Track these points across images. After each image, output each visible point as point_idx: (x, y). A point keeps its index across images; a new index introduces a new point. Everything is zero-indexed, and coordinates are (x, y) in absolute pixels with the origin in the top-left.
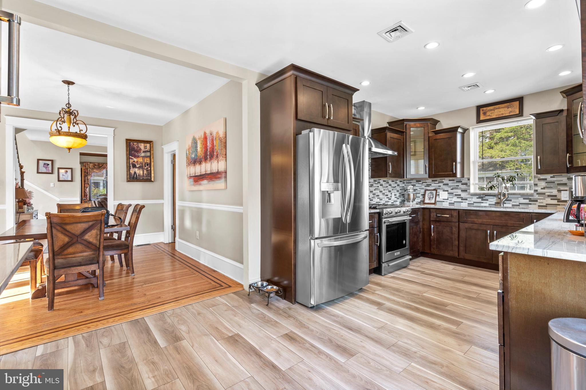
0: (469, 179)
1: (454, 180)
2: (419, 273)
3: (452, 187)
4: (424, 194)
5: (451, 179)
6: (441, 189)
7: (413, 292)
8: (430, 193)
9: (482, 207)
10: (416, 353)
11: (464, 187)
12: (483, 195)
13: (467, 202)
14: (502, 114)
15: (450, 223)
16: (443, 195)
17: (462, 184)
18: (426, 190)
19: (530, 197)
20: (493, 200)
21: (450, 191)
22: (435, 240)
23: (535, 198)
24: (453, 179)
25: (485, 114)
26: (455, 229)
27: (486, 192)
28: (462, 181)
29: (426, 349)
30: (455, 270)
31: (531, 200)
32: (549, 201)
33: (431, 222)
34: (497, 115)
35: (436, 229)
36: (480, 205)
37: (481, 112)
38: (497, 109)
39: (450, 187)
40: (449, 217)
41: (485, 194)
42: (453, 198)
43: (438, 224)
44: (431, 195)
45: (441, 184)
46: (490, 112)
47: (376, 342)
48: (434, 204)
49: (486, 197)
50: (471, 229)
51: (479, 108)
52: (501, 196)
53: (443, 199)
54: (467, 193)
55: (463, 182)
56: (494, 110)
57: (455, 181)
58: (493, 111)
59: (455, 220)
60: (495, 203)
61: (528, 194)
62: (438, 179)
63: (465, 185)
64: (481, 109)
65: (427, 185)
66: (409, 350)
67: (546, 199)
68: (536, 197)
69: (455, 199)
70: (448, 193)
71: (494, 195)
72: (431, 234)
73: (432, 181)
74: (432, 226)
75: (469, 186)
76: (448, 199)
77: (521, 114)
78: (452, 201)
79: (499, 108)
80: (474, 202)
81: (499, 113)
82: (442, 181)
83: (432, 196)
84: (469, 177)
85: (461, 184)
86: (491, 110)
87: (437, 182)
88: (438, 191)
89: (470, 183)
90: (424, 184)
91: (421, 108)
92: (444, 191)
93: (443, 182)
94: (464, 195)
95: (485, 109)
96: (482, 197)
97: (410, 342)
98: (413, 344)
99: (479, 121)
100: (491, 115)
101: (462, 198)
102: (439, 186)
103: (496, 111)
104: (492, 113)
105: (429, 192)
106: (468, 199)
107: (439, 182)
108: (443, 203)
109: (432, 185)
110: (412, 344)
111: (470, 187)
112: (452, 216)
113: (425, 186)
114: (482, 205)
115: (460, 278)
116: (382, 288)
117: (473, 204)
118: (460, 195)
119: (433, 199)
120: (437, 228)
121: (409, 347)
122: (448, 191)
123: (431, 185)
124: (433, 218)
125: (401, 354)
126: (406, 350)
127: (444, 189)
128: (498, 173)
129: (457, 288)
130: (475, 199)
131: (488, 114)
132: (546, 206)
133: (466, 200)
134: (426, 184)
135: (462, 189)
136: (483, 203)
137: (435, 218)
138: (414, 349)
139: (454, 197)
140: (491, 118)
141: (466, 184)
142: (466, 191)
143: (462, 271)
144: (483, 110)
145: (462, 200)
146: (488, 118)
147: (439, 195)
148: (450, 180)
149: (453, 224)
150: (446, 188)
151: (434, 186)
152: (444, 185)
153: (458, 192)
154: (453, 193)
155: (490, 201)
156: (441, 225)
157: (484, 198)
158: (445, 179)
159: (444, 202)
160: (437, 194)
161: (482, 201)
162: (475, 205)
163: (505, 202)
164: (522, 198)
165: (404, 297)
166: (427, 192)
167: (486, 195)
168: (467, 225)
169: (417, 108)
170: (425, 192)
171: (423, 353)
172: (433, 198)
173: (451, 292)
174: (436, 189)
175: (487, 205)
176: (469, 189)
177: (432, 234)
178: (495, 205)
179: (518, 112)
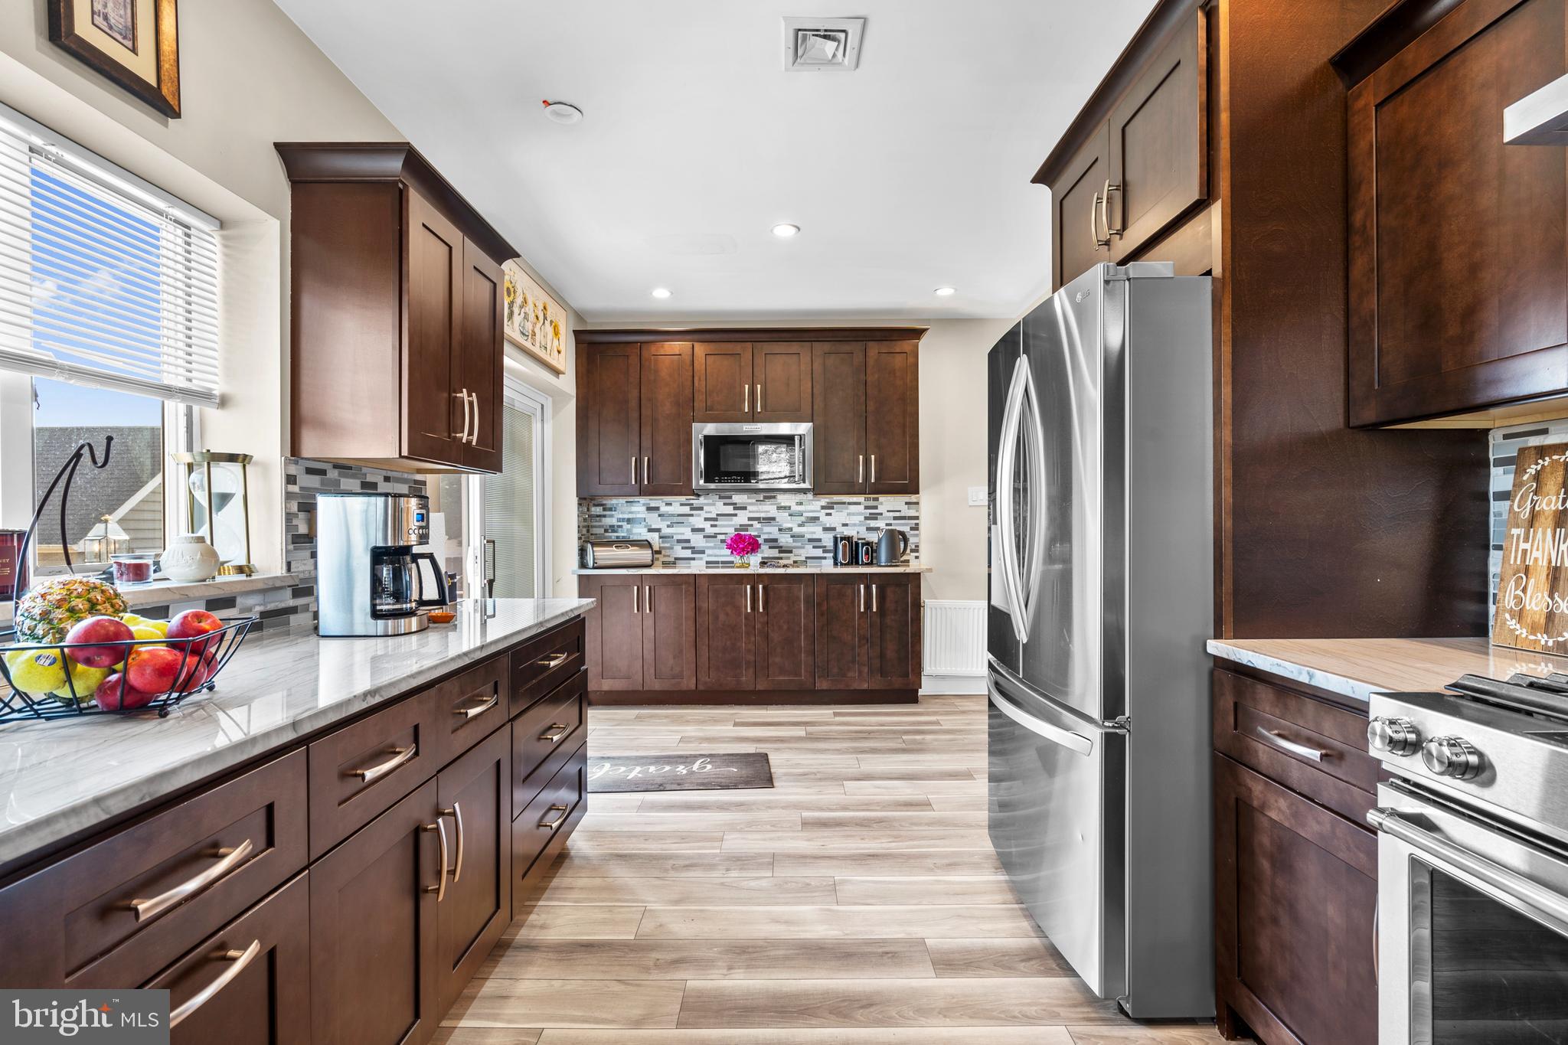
10: (728, 870)
29: (716, 884)
47: (804, 857)
66: (741, 869)
97: (753, 884)
98: (744, 884)
110: (746, 882)
121: (744, 874)
125: (746, 857)
126: (745, 867)
138: (734, 874)
171: (716, 875)
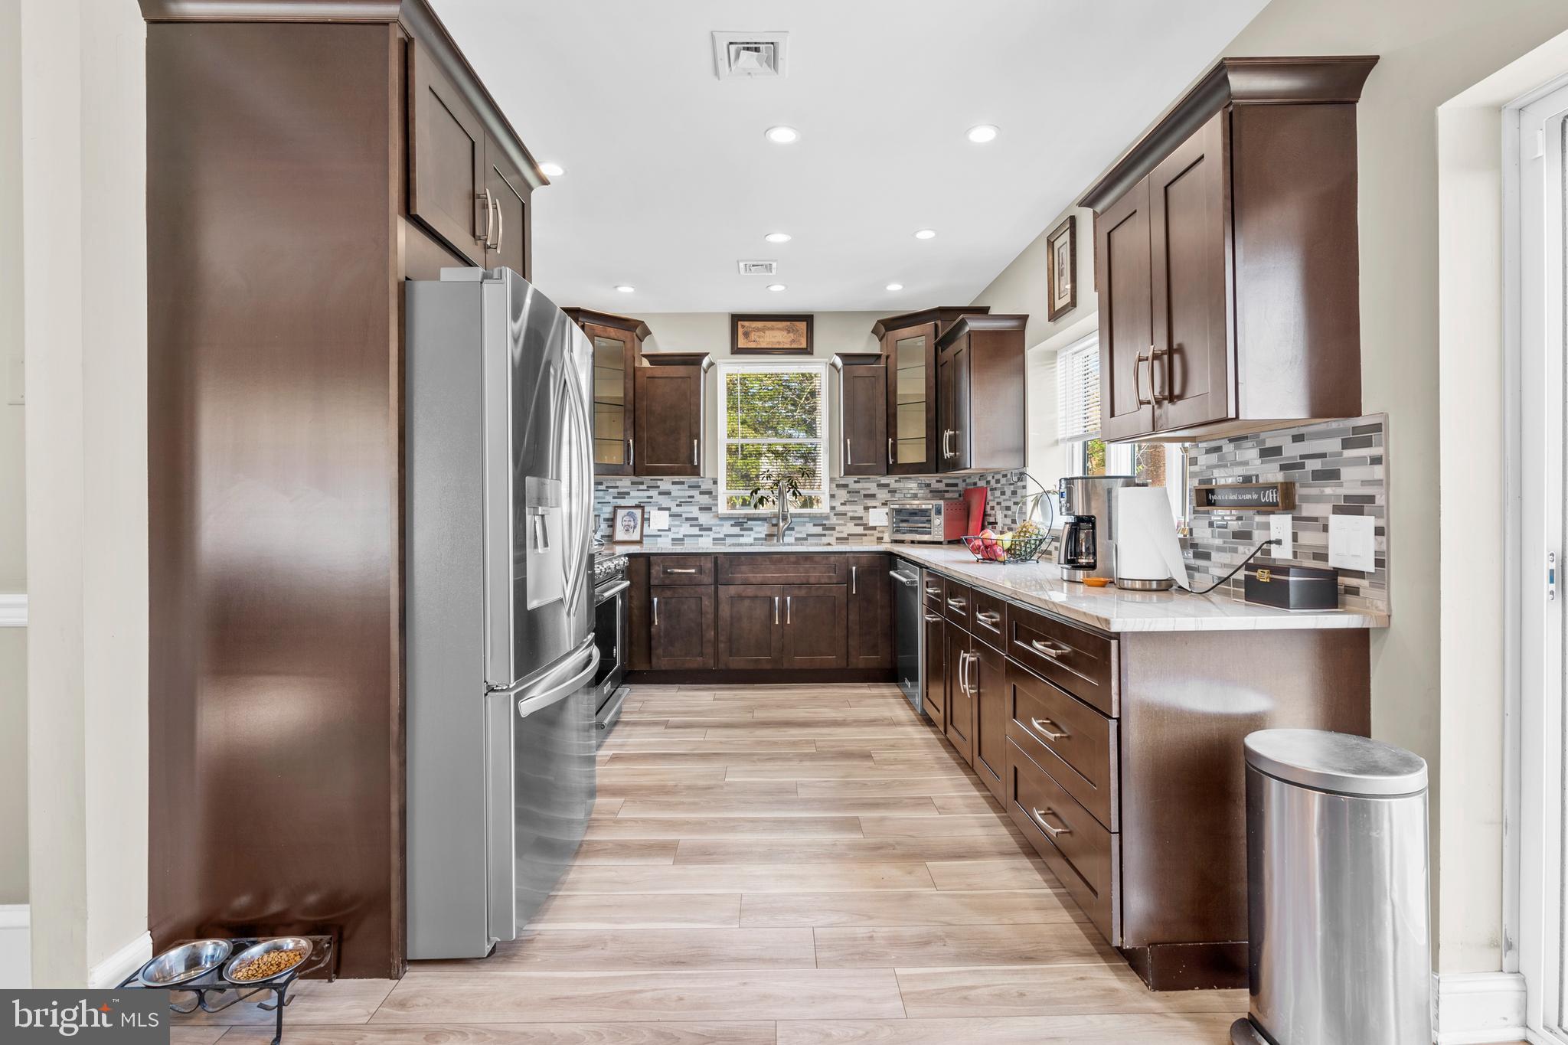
0: (715, 482)
1: (683, 483)
2: (661, 729)
3: (679, 500)
4: (612, 517)
5: (677, 480)
6: (653, 506)
7: (701, 783)
8: (629, 514)
9: (741, 545)
11: (705, 500)
12: (744, 518)
13: (712, 535)
14: (779, 343)
15: (698, 589)
16: (659, 520)
17: (702, 493)
18: (616, 508)
19: (825, 522)
20: (762, 529)
21: (675, 510)
22: (662, 634)
23: (832, 522)
24: (682, 480)
25: (746, 335)
26: (707, 603)
27: (750, 511)
28: (700, 487)
30: (719, 699)
31: (826, 528)
32: (852, 528)
33: (652, 591)
34: (768, 343)
35: (663, 607)
36: (737, 542)
37: (740, 331)
38: (769, 329)
39: (674, 499)
40: (695, 573)
41: (749, 516)
42: (681, 526)
43: (669, 593)
44: (630, 521)
45: (654, 493)
46: (757, 334)
48: (640, 542)
49: (749, 522)
50: (741, 598)
51: (736, 319)
52: (779, 519)
53: (659, 530)
54: (712, 515)
55: (704, 487)
56: (763, 330)
57: (686, 486)
58: (761, 333)
59: (708, 579)
60: (766, 535)
61: (823, 515)
62: (647, 479)
63: (707, 496)
64: (739, 322)
65: (619, 493)
67: (848, 524)
68: (834, 520)
69: (686, 529)
70: (670, 516)
71: (764, 519)
72: (650, 622)
73: (633, 483)
74: (656, 599)
75: (716, 498)
76: (669, 530)
77: (808, 351)
78: (678, 533)
79: (772, 329)
80: (726, 536)
81: (773, 340)
82: (657, 483)
83: (632, 524)
84: (715, 477)
85: (698, 492)
86: (758, 330)
87: (644, 487)
88: (647, 509)
89: (717, 490)
90: (610, 490)
91: (626, 290)
92: (660, 509)
93: (658, 487)
94: (705, 519)
95: (746, 324)
96: (741, 523)
99: (736, 350)
100: (758, 339)
101: (702, 525)
102: (649, 497)
103: (768, 333)
104: (759, 337)
105: (626, 511)
106: (713, 528)
107: (648, 487)
108: (659, 539)
109: (632, 494)
111: (717, 500)
112: (700, 570)
113: (614, 498)
114: (742, 540)
115: (747, 717)
116: (623, 799)
117: (724, 539)
118: (696, 519)
119: (635, 530)
120: (666, 603)
122: (669, 509)
123: (628, 494)
124: (656, 578)
127: (661, 505)
128: (768, 471)
129: (769, 741)
130: (728, 528)
131: (753, 336)
132: (847, 539)
133: (710, 529)
134: (616, 490)
135: (702, 504)
136: (743, 536)
137: (663, 578)
139: (683, 524)
140: (758, 347)
141: (709, 493)
142: (710, 509)
143: (734, 700)
144: (743, 326)
145: (700, 530)
146: (752, 345)
147: (649, 519)
148: (674, 483)
149: (703, 589)
150: (665, 501)
151: (636, 496)
152: (660, 494)
153: (692, 512)
154: (681, 516)
155: (757, 533)
156: (676, 595)
157: (745, 526)
158: (662, 480)
159: (660, 536)
160: (645, 516)
161: (742, 533)
162: (729, 541)
163: (786, 532)
164: (812, 524)
165: (694, 803)
166: (621, 513)
167: (749, 519)
168: (732, 590)
169: (616, 287)
170: (615, 513)
172: (635, 527)
173: (769, 754)
174: (642, 504)
175: (750, 541)
176: (717, 505)
177: (654, 622)
178: (766, 540)
179: (804, 346)
